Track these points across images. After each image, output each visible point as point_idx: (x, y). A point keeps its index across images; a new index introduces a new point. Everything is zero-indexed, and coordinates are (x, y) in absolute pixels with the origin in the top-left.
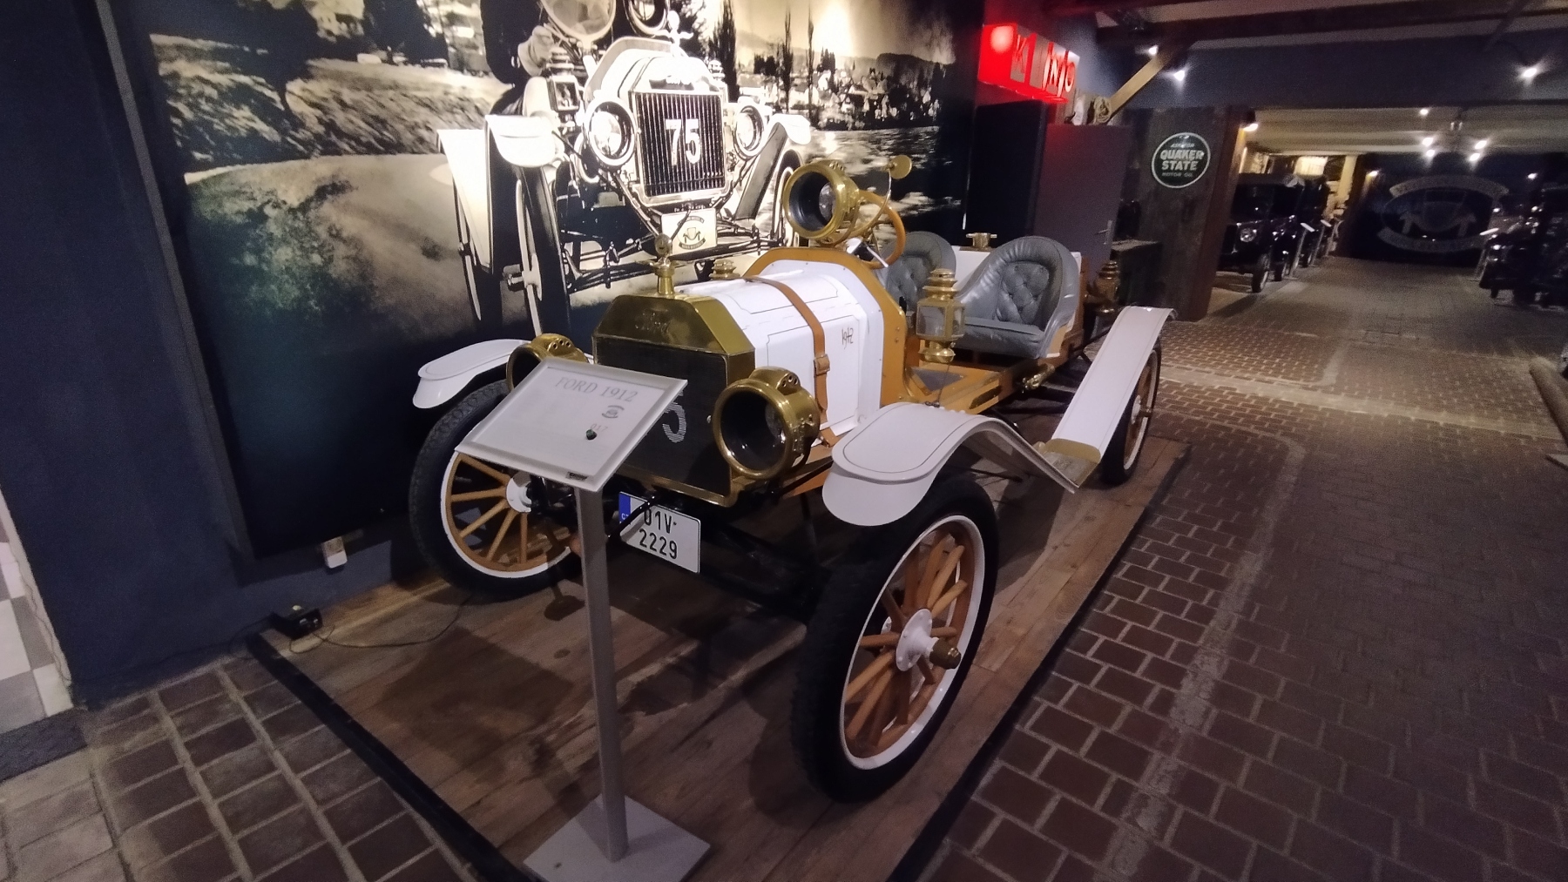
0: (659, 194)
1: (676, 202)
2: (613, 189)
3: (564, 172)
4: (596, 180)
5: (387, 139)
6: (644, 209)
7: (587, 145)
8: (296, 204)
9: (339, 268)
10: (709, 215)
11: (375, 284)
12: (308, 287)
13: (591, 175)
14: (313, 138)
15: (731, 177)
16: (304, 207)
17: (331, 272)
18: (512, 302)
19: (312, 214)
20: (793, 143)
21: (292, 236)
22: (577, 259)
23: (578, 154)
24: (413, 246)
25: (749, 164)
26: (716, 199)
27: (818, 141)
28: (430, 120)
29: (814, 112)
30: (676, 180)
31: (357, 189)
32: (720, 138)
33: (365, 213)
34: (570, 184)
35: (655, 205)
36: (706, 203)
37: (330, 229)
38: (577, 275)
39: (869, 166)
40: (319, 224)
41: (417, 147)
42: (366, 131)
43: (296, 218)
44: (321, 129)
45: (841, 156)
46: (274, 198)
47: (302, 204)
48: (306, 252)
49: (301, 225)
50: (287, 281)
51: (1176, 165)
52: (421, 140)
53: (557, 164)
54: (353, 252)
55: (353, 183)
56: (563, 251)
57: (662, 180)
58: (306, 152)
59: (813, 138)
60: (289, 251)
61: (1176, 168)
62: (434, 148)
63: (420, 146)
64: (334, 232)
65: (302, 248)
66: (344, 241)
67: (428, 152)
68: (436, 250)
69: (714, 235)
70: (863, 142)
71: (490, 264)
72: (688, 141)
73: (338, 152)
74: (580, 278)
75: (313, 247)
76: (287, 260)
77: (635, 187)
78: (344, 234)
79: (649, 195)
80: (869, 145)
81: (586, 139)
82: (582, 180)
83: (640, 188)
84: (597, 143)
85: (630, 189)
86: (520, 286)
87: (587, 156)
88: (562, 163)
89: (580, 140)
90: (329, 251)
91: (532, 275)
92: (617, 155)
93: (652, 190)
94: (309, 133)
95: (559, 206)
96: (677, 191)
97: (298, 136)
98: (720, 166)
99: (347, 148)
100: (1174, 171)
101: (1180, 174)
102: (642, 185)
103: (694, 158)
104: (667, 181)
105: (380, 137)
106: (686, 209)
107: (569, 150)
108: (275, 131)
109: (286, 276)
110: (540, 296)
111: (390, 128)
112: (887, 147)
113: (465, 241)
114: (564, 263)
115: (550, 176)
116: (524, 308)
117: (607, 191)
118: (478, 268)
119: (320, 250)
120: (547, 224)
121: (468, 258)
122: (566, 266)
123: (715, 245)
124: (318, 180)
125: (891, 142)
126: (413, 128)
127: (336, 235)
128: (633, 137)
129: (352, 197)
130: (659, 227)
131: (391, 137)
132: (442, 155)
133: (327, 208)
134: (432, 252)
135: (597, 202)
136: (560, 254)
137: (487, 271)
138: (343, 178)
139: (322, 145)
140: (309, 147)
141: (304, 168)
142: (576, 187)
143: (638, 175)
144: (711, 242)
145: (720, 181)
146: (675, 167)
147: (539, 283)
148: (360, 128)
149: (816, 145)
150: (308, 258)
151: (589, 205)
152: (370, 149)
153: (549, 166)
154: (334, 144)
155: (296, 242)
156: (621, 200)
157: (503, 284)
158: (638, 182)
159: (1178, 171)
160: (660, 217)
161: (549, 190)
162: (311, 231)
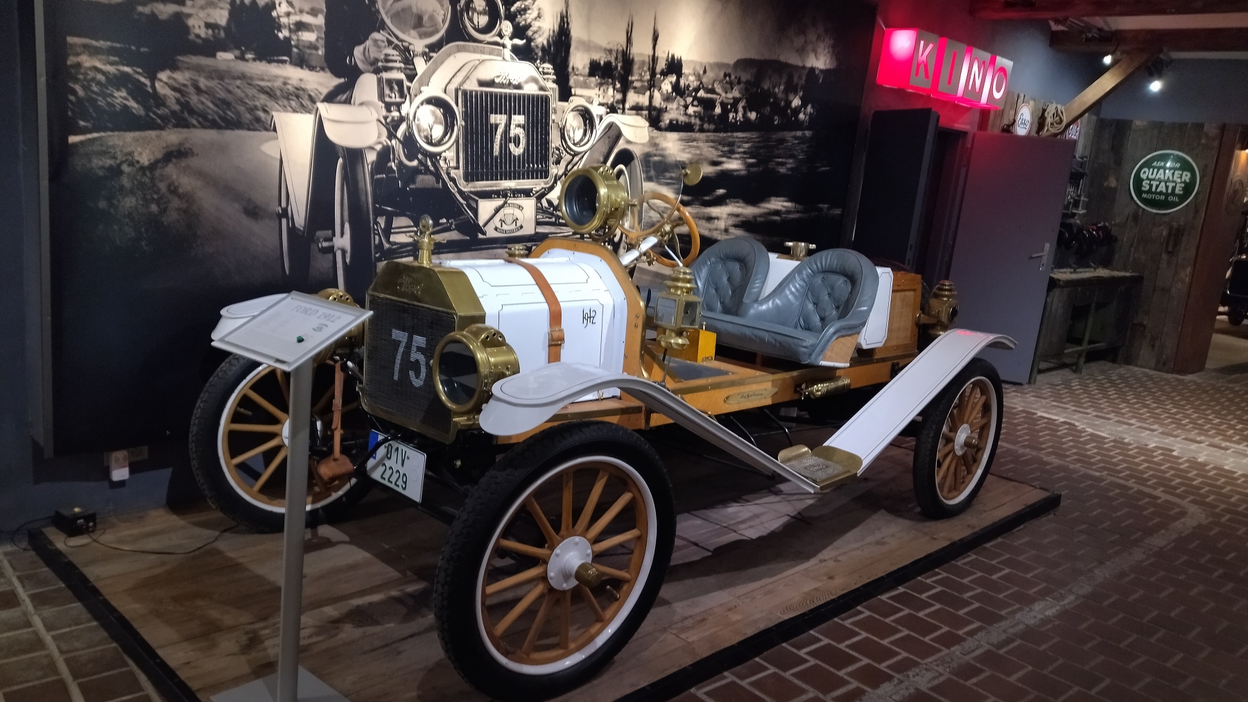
0: (478, 180)
1: (495, 188)
2: (431, 173)
3: (385, 154)
4: (415, 163)
5: (229, 118)
6: (460, 192)
7: (410, 133)
8: (146, 163)
9: (172, 216)
10: (529, 204)
11: (198, 233)
12: (143, 230)
13: (410, 159)
14: (169, 114)
15: (555, 170)
16: (153, 166)
17: (163, 219)
18: (320, 264)
19: (157, 173)
20: (629, 142)
21: (138, 188)
22: (388, 231)
23: (399, 140)
24: (237, 206)
25: (576, 159)
26: (538, 189)
27: (657, 141)
28: (268, 104)
29: (654, 113)
30: (497, 168)
31: (197, 155)
32: (547, 134)
33: (200, 174)
34: (389, 164)
35: (473, 190)
36: (527, 193)
37: (169, 186)
38: (387, 246)
39: (719, 168)
40: (161, 181)
41: (253, 124)
42: (213, 110)
43: (144, 174)
44: (177, 108)
45: (684, 157)
46: (130, 158)
47: (151, 164)
48: (147, 203)
49: (147, 180)
50: (127, 224)
51: (1157, 186)
52: (258, 120)
53: (379, 147)
54: (185, 206)
55: (195, 151)
56: (376, 223)
57: (482, 168)
58: (162, 124)
59: (652, 138)
60: (134, 200)
61: (1158, 190)
62: (268, 127)
63: (256, 125)
64: (172, 188)
65: (144, 199)
66: (179, 196)
67: (261, 129)
68: (257, 210)
69: (533, 223)
70: (711, 144)
71: (304, 227)
72: (512, 135)
73: (187, 125)
74: (389, 249)
75: (153, 199)
76: (131, 207)
77: (453, 173)
78: (181, 190)
79: (466, 180)
80: (720, 147)
81: (409, 127)
82: (401, 163)
83: (458, 174)
84: (419, 131)
85: (448, 174)
86: (331, 250)
87: (409, 141)
88: (384, 146)
89: (403, 127)
90: (165, 203)
91: (343, 241)
92: (439, 143)
93: (469, 177)
94: (167, 111)
95: (376, 183)
96: (497, 179)
97: (159, 112)
98: (545, 159)
99: (195, 122)
100: (1156, 193)
101: (1163, 198)
102: (461, 171)
103: (517, 151)
104: (487, 168)
105: (223, 115)
106: (505, 196)
107: (391, 136)
108: (141, 108)
109: (127, 220)
110: (348, 260)
111: (233, 110)
112: (741, 150)
113: (284, 204)
114: (375, 234)
115: (371, 157)
116: (331, 270)
117: (425, 174)
118: (292, 230)
119: (158, 202)
120: (363, 198)
121: (284, 221)
122: (377, 237)
123: (533, 232)
124: (167, 147)
125: (747, 145)
126: (252, 110)
127: (173, 190)
128: (456, 128)
129: (194, 162)
130: (475, 211)
131: (233, 116)
132: (274, 133)
133: (171, 170)
134: (254, 211)
135: (414, 182)
136: (372, 225)
137: (301, 234)
138: (187, 146)
139: (175, 119)
140: (166, 121)
141: (158, 137)
142: (395, 168)
143: (458, 162)
144: (529, 229)
145: (544, 174)
146: (496, 157)
147: (348, 248)
148: (209, 108)
149: (656, 145)
150: (147, 207)
151: (406, 184)
152: (214, 125)
153: (371, 148)
154: (185, 120)
155: (140, 193)
156: (438, 182)
157: (313, 247)
158: (457, 168)
159: (1161, 193)
160: (477, 202)
161: (368, 169)
162: (154, 185)
